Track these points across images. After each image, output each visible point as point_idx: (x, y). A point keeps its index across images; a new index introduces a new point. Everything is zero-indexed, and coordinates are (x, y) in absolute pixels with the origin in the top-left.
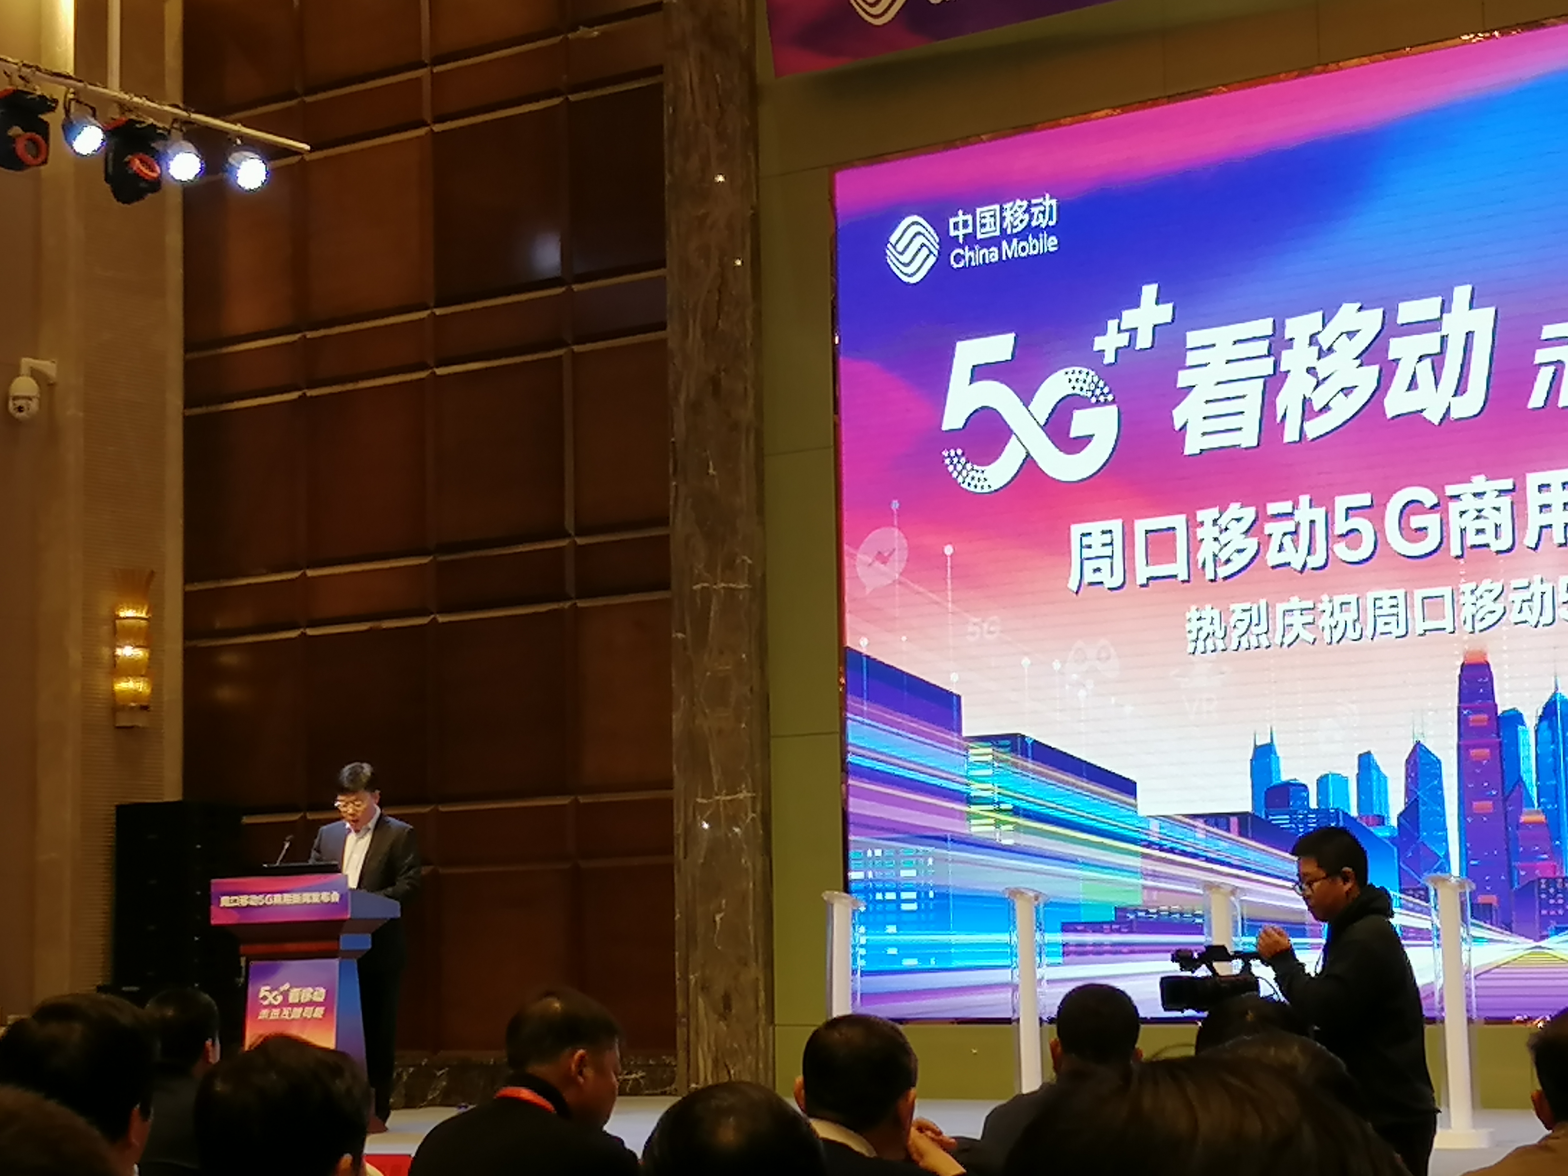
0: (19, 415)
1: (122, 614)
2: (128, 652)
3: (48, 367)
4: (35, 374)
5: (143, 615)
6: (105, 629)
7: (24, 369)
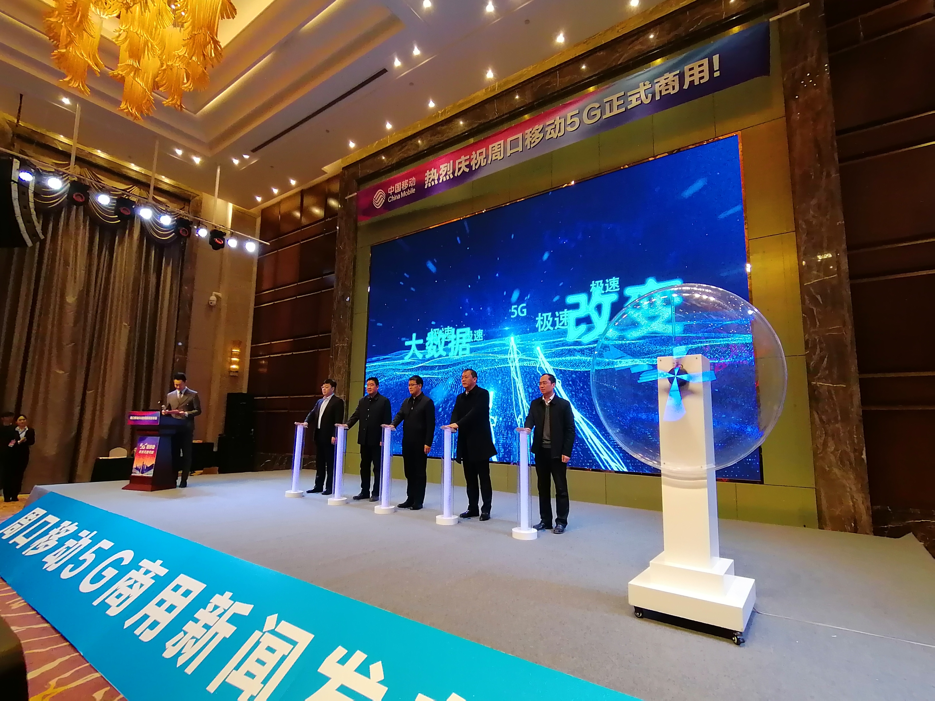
0: (211, 304)
1: (233, 350)
2: (234, 359)
3: (220, 294)
4: (217, 296)
5: (238, 351)
6: (229, 354)
7: (213, 295)
